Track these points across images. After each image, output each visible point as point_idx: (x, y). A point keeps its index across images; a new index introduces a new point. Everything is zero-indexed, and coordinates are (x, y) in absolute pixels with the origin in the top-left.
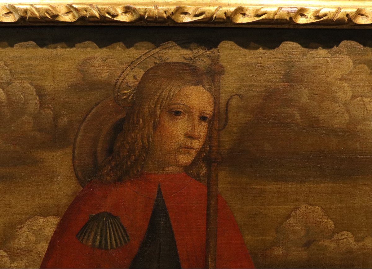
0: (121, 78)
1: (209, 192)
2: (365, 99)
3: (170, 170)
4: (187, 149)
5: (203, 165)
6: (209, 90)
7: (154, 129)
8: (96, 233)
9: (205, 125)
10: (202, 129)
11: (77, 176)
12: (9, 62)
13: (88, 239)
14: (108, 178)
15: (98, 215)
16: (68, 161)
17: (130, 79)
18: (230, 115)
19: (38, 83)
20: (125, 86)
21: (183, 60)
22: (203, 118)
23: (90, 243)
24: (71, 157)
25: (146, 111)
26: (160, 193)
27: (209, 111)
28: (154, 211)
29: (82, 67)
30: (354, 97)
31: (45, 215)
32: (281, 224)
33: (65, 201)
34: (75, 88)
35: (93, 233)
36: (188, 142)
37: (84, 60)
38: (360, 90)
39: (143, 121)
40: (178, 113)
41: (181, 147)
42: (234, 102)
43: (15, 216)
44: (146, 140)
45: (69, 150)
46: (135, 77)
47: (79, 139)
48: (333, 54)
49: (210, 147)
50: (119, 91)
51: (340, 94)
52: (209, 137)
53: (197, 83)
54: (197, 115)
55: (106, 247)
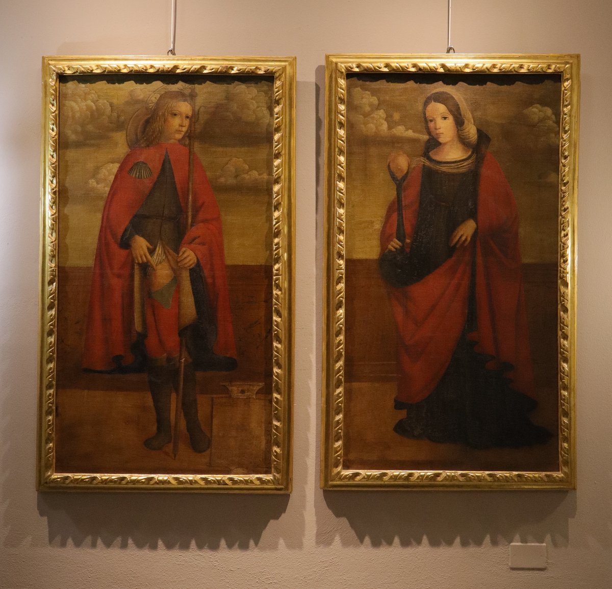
0: (149, 99)
1: (190, 152)
2: (263, 108)
3: (172, 141)
4: (179, 131)
5: (187, 139)
6: (190, 104)
7: (165, 122)
8: (136, 172)
9: (188, 120)
10: (187, 122)
11: (128, 144)
12: (97, 91)
13: (133, 174)
14: (142, 145)
15: (138, 162)
16: (124, 137)
17: (153, 99)
18: (200, 116)
19: (110, 101)
20: (150, 102)
21: (178, 90)
22: (187, 117)
23: (134, 176)
24: (125, 135)
25: (160, 114)
26: (167, 152)
27: (190, 114)
28: (164, 161)
29: (131, 93)
30: (258, 107)
31: (113, 162)
32: (224, 166)
33: (122, 156)
34: (127, 103)
35: (135, 171)
36: (180, 128)
37: (132, 90)
38: (261, 104)
39: (159, 118)
40: (175, 115)
41: (177, 131)
42: (202, 109)
43: (99, 163)
44: (160, 127)
45: (125, 132)
46: (155, 98)
47: (129, 127)
48: (248, 87)
49: (191, 131)
50: (148, 104)
51: (251, 106)
52: (190, 126)
53: (185, 101)
54: (184, 115)
55: (142, 178)
